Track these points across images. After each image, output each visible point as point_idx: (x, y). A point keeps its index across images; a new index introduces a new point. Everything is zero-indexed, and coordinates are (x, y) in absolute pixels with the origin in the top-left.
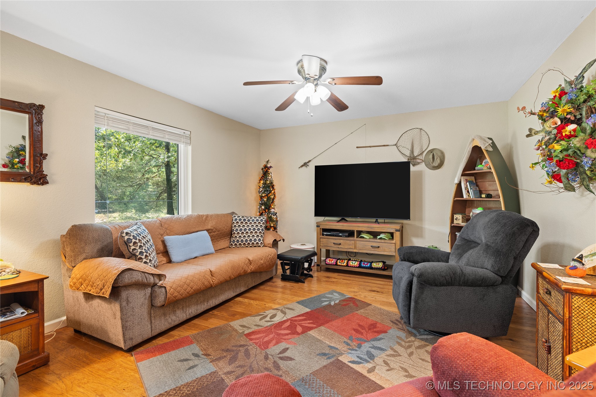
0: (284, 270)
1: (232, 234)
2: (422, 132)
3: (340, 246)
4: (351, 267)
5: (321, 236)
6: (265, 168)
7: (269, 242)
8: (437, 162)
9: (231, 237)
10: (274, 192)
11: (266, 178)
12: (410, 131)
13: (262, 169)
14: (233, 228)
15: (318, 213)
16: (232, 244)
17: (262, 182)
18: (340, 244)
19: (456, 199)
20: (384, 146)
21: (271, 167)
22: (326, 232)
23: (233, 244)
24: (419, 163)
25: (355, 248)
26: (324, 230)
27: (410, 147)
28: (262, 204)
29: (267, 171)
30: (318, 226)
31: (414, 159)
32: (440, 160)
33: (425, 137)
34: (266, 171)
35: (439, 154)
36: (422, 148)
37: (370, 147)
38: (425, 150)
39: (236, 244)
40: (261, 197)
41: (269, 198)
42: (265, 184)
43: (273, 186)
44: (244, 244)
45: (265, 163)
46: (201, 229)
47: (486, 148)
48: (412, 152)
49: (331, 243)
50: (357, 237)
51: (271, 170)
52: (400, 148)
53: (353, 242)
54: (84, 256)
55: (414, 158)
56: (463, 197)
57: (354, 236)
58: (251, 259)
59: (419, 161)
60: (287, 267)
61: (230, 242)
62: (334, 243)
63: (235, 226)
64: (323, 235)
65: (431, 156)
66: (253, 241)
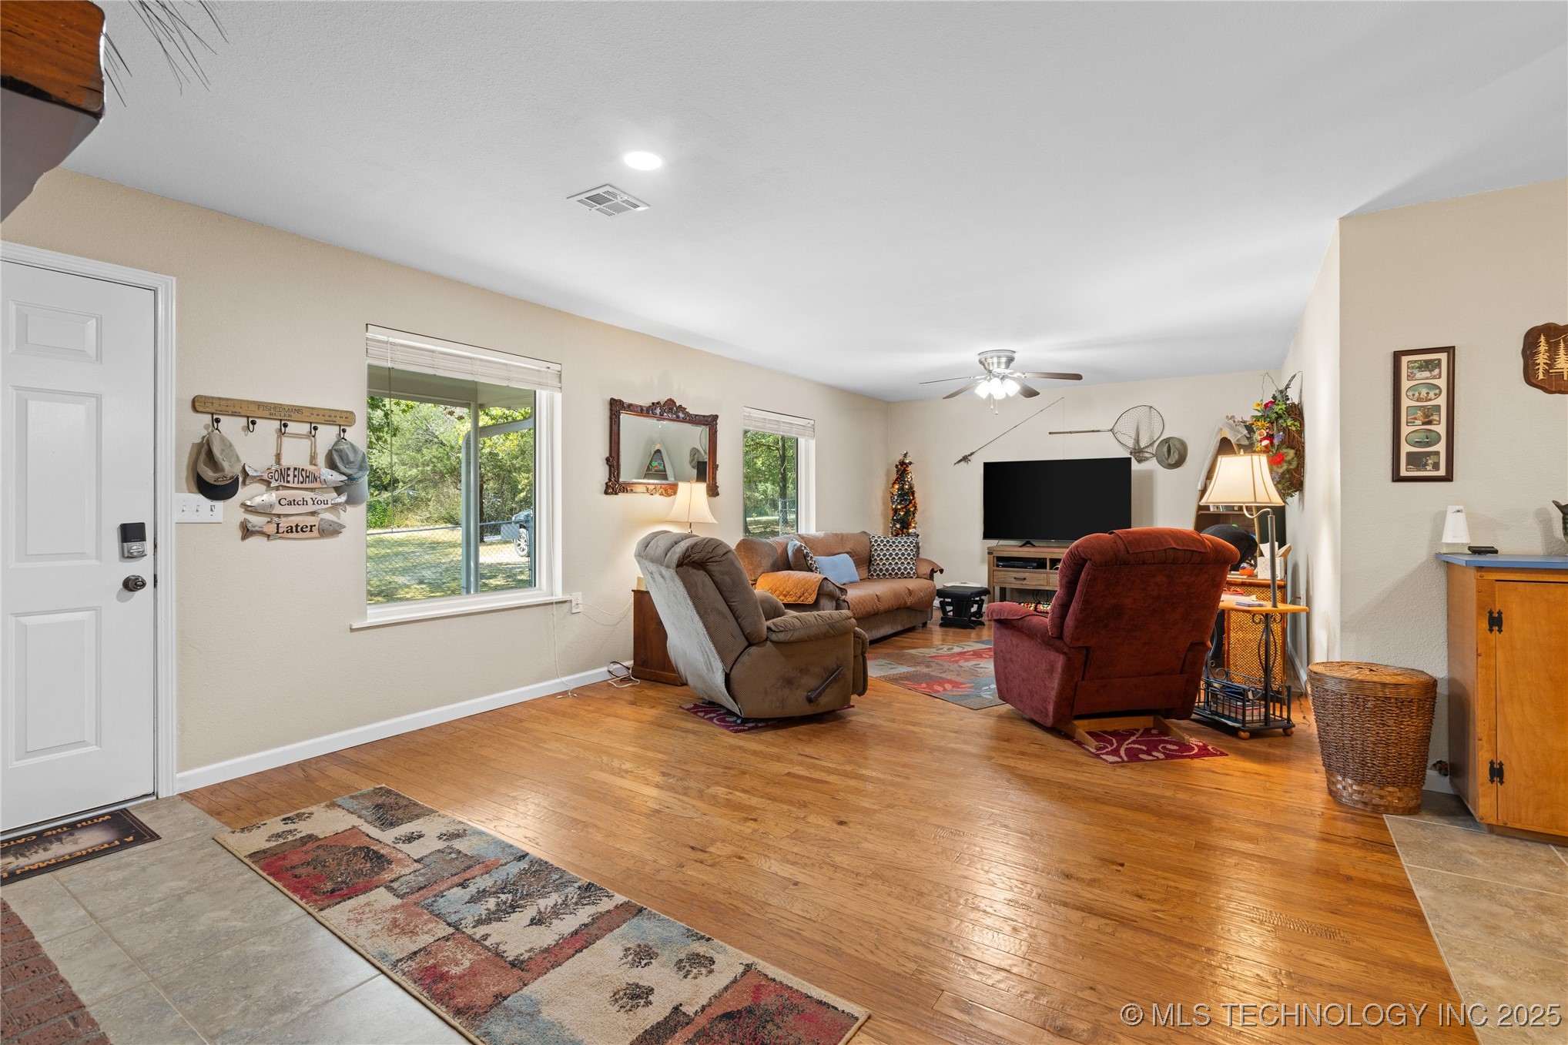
0: (944, 612)
1: (871, 561)
2: (1153, 411)
3: (1024, 582)
4: (1041, 612)
5: (996, 568)
6: (902, 466)
7: (924, 572)
8: (1175, 457)
9: (869, 566)
10: (915, 502)
11: (904, 480)
12: (1134, 410)
13: (897, 466)
14: (873, 553)
15: (988, 534)
16: (872, 575)
17: (897, 487)
18: (1025, 579)
19: (1201, 512)
20: (1093, 431)
21: (910, 463)
22: (1003, 562)
23: (875, 574)
24: (1147, 459)
25: (1048, 584)
26: (999, 559)
27: (1133, 435)
28: (897, 521)
29: (905, 470)
30: (989, 553)
31: (1139, 452)
32: (1180, 454)
33: (1157, 420)
34: (903, 468)
35: (1178, 446)
36: (1151, 437)
37: (1071, 432)
38: (1158, 439)
39: (878, 575)
40: (896, 511)
41: (907, 513)
42: (901, 489)
43: (913, 493)
44: (890, 574)
45: (901, 457)
46: (843, 551)
47: (1238, 440)
48: (1137, 441)
49: (1012, 577)
50: (1051, 568)
51: (910, 468)
52: (1119, 436)
53: (1045, 575)
54: (761, 570)
55: (1141, 451)
56: (1209, 510)
57: (1046, 568)
58: (911, 588)
59: (1146, 455)
60: (949, 608)
61: (869, 571)
62: (1015, 578)
63: (876, 550)
64: (998, 566)
65: (1165, 449)
66: (902, 571)
